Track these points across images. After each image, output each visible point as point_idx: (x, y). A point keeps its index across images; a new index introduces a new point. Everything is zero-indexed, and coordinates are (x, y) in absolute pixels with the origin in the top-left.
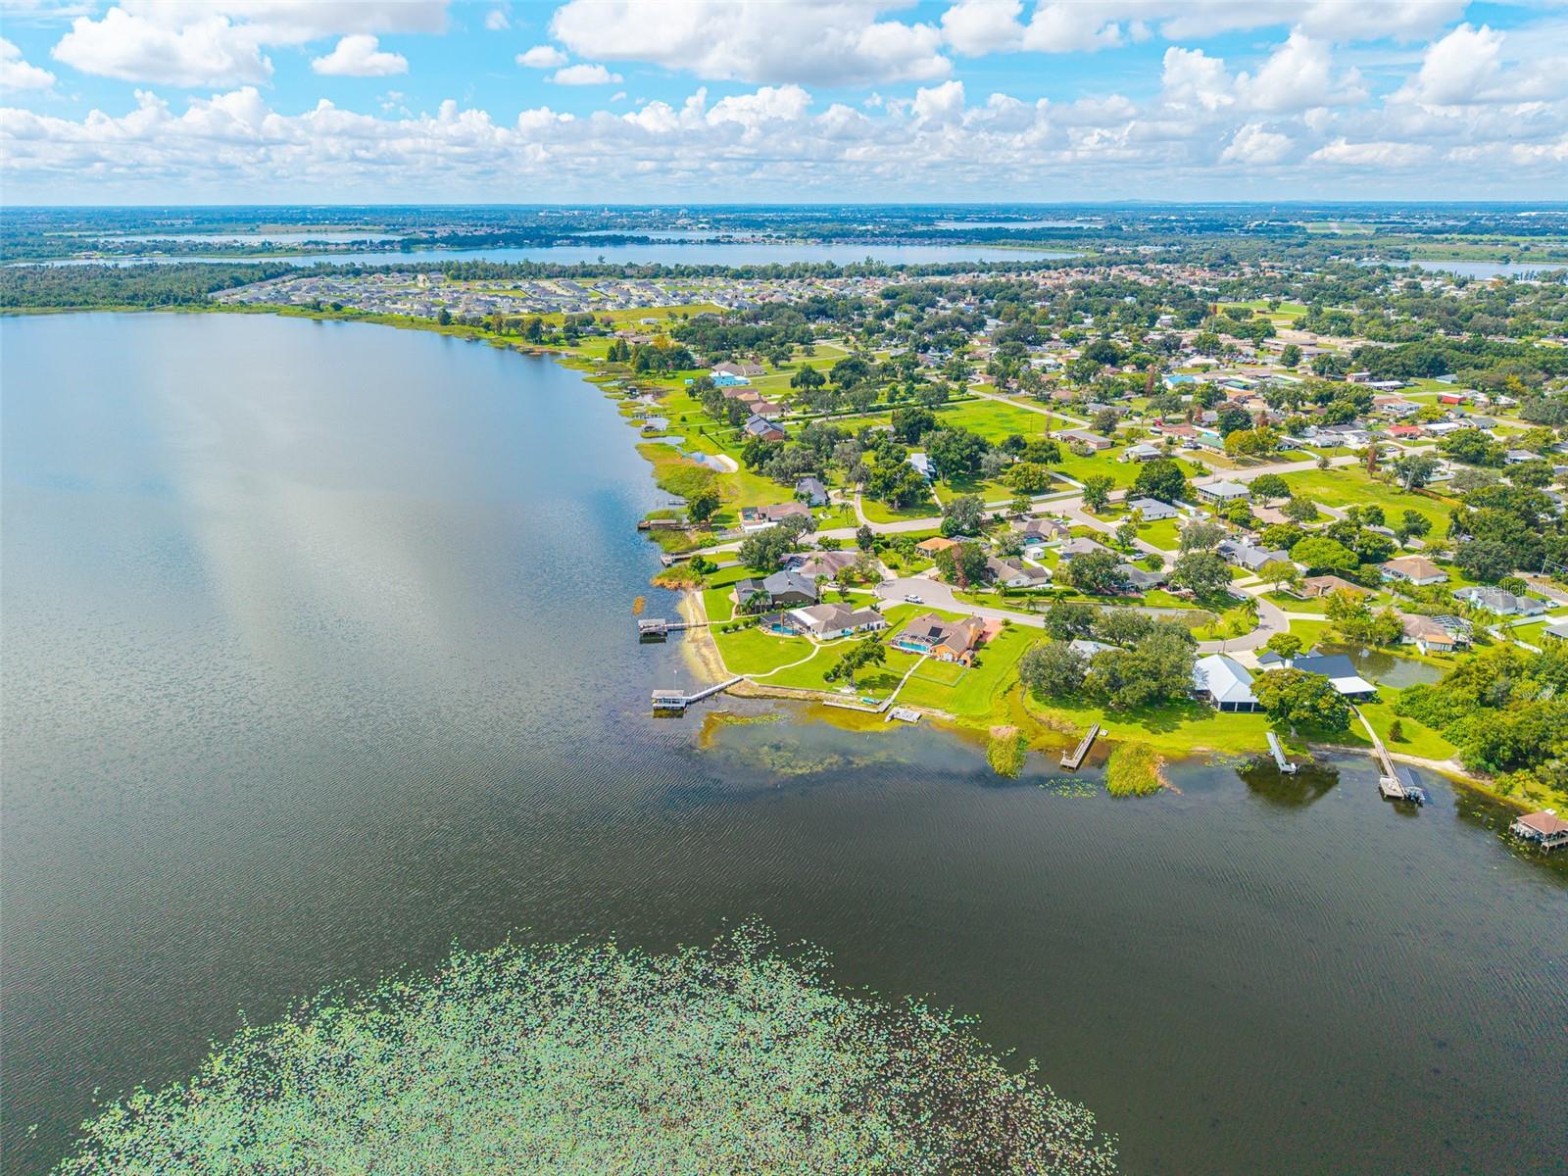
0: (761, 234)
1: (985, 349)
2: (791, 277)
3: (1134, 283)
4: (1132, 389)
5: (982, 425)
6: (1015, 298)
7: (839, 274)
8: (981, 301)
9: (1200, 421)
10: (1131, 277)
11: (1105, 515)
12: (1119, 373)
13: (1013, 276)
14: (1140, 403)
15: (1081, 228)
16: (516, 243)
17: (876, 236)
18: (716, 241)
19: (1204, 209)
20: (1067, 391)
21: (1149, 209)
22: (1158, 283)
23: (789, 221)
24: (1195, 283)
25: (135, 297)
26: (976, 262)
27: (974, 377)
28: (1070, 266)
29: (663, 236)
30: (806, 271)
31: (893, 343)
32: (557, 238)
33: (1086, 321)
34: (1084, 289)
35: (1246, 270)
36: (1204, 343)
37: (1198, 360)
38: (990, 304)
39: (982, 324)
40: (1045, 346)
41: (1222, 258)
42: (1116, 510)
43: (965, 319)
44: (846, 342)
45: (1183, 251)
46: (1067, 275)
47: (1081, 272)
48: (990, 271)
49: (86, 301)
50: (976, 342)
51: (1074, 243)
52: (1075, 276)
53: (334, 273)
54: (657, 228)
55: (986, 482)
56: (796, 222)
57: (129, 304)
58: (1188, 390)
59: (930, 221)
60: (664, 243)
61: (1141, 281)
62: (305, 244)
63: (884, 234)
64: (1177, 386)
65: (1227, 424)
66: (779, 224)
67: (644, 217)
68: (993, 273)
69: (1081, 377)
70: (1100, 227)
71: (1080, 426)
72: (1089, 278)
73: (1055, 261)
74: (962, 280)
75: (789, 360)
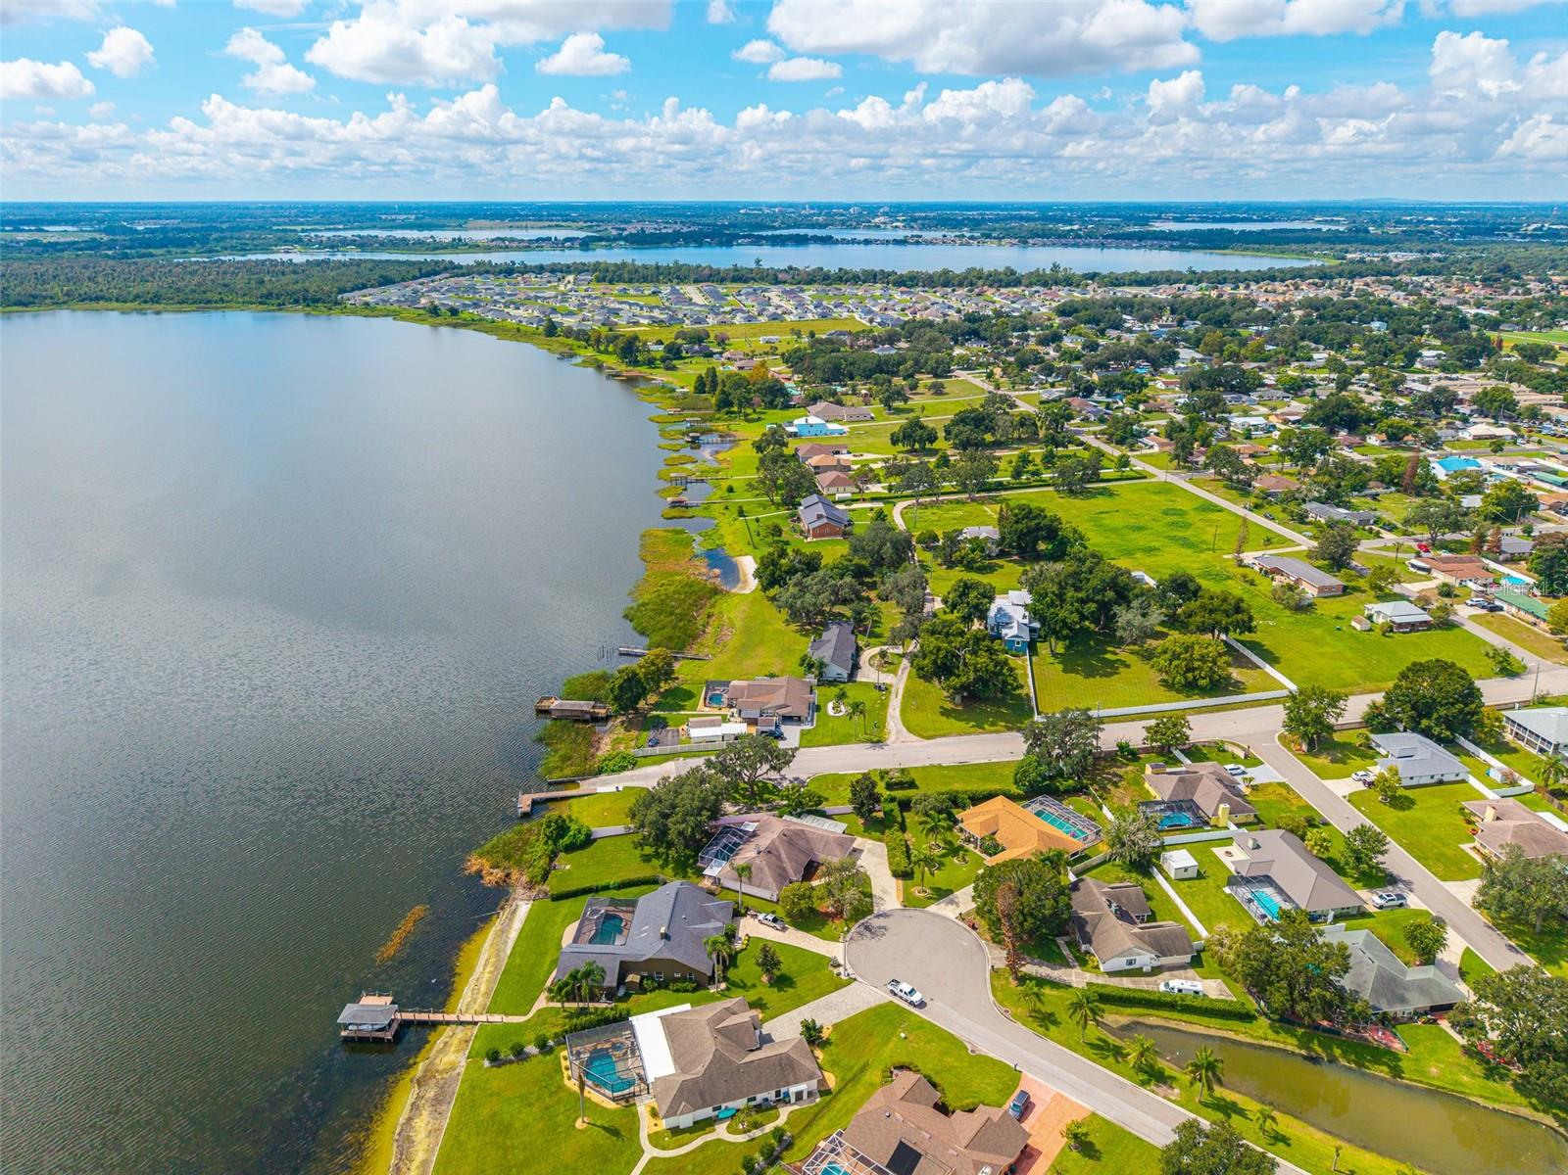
0: (953, 235)
1: (1171, 396)
2: (961, 285)
3: (1383, 301)
4: (1381, 479)
5: (1140, 529)
6: (1222, 321)
7: (1017, 283)
8: (1180, 323)
9: (1496, 551)
10: (1381, 294)
11: (1323, 761)
12: (1360, 445)
13: (1228, 289)
14: (1396, 506)
15: (1319, 230)
16: (696, 241)
17: (1080, 237)
18: (903, 242)
19: (1465, 209)
20: (1278, 477)
21: (1399, 209)
22: (1415, 303)
23: (990, 220)
24: (1465, 302)
25: (269, 295)
26: (1184, 271)
27: (1145, 440)
28: (1300, 277)
29: (849, 235)
30: (980, 278)
31: (1050, 380)
32: (738, 237)
33: (1316, 356)
34: (1317, 310)
35: (1531, 286)
36: (1492, 401)
37: (1482, 427)
38: (1191, 327)
39: (1172, 358)
40: (1254, 396)
41: (1499, 271)
42: (1346, 747)
43: (1150, 351)
44: (990, 376)
45: (1445, 259)
46: (1297, 288)
47: (1315, 284)
48: (1199, 281)
49: (222, 300)
50: (1160, 385)
51: (1309, 246)
52: (1309, 291)
53: (487, 272)
54: (850, 227)
55: (1123, 654)
56: (996, 221)
57: (260, 303)
58: (1474, 486)
59: (1145, 221)
60: (848, 242)
61: (1393, 297)
62: (493, 240)
63: (1090, 235)
64: (1455, 475)
65: (1551, 568)
66: (975, 224)
67: (842, 215)
68: (1204, 285)
69: (1301, 452)
70: (1341, 229)
71: (1293, 543)
72: (1323, 293)
73: (1282, 271)
74: (1162, 294)
75: (906, 400)
